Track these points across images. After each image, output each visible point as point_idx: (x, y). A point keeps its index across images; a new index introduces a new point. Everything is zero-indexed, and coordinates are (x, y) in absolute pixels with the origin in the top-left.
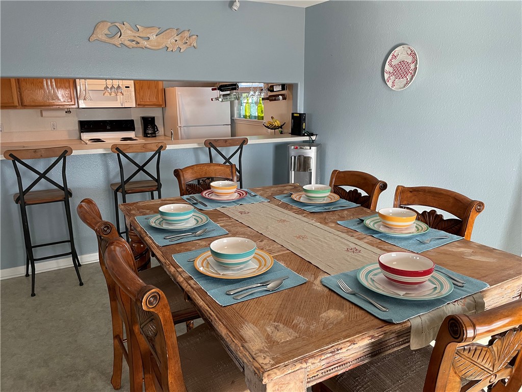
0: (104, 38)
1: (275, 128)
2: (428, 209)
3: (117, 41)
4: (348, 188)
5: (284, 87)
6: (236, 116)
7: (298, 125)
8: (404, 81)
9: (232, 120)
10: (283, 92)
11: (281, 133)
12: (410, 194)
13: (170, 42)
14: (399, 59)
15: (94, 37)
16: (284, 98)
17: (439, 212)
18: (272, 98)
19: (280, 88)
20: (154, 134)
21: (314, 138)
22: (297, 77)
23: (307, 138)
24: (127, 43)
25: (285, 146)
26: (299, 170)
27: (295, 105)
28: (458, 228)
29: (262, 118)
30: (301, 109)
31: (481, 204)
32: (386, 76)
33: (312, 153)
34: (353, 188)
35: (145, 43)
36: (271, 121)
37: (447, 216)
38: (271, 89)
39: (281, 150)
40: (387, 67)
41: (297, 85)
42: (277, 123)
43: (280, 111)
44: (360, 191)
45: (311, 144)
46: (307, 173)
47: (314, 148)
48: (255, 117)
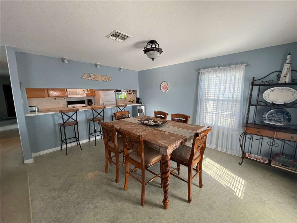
0: (86, 78)
1: (131, 102)
2: (179, 118)
3: (89, 78)
4: (158, 116)
5: (133, 91)
6: (117, 99)
7: (138, 101)
8: (165, 90)
9: (116, 100)
10: (133, 92)
11: (132, 103)
12: (174, 116)
13: (104, 79)
14: (164, 85)
15: (83, 77)
16: (133, 94)
17: (181, 119)
18: (130, 94)
19: (132, 91)
20: (91, 105)
21: (142, 104)
22: (137, 88)
23: (141, 104)
24: (92, 79)
25: (136, 106)
26: (140, 113)
27: (137, 95)
28: (186, 122)
29: (126, 99)
30: (138, 97)
31: (190, 116)
32: (161, 89)
33: (143, 108)
34: (160, 115)
35: (97, 79)
36: (130, 100)
37: (183, 119)
38: (130, 91)
39: (134, 108)
40: (161, 87)
41: (137, 90)
42: (132, 100)
43: (133, 97)
44: (162, 116)
45: (142, 105)
46: (142, 113)
47: (144, 107)
48: (124, 99)
